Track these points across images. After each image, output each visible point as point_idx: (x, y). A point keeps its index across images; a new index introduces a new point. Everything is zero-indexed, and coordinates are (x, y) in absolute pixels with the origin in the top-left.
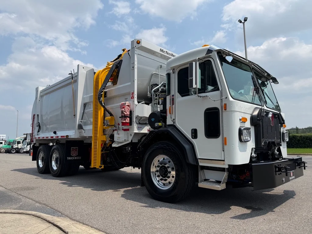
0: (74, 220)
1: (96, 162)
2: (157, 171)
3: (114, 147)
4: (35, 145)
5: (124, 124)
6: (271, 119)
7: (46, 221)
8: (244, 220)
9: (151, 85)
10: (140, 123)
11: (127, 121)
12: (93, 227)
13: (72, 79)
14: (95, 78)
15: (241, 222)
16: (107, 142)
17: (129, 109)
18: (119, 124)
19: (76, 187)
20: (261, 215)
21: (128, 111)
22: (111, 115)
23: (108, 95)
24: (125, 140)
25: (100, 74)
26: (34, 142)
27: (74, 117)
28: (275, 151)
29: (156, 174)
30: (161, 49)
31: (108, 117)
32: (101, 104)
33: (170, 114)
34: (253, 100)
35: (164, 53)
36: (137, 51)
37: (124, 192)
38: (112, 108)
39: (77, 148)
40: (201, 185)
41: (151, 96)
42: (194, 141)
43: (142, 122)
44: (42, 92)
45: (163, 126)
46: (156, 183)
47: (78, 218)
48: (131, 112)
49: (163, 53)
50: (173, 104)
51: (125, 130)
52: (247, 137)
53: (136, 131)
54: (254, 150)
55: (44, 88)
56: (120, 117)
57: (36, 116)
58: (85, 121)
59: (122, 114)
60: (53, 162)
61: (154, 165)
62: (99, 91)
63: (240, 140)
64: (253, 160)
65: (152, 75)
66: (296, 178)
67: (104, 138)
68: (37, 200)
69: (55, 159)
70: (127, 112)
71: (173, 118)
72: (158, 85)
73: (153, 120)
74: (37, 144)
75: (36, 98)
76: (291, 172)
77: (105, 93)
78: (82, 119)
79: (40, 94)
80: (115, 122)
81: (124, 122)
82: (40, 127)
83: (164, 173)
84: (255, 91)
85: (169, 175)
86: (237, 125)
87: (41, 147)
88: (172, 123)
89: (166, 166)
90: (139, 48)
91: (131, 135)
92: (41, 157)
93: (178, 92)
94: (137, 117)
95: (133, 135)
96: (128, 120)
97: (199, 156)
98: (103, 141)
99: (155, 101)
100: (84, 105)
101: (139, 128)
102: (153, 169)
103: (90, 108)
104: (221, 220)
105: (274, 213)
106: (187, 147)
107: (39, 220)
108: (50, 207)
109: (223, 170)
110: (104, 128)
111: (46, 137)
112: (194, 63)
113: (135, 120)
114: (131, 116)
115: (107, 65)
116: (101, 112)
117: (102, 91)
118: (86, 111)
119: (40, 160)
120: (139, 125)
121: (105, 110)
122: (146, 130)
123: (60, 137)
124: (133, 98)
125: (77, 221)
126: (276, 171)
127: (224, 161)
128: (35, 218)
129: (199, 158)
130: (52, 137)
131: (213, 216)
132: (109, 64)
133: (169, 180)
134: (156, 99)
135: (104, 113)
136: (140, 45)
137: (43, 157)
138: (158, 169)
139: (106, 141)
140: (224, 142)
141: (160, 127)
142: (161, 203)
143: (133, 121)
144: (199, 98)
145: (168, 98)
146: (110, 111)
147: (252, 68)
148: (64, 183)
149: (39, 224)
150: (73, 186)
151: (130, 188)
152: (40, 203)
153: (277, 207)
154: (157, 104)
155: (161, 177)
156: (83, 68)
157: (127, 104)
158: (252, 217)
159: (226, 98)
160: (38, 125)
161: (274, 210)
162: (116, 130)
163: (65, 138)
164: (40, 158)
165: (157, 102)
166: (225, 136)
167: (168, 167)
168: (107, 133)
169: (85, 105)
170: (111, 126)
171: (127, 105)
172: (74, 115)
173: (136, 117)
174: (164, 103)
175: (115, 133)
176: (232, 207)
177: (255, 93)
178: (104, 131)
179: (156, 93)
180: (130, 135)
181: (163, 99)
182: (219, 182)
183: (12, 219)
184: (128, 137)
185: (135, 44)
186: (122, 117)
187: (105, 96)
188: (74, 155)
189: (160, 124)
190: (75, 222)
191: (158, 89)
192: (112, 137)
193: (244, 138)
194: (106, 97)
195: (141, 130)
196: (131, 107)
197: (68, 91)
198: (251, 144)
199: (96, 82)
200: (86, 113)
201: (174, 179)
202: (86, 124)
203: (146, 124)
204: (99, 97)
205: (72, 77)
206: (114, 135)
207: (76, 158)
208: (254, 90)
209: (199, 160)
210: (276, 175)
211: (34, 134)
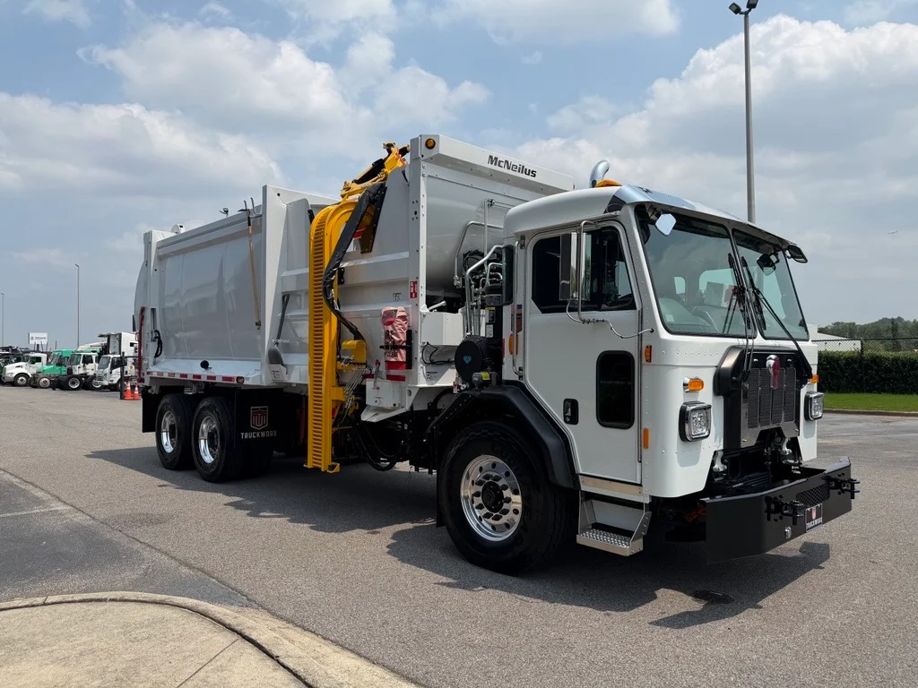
0: (280, 618)
1: (320, 454)
2: (477, 494)
3: (365, 422)
4: (149, 391)
5: (390, 365)
6: (771, 370)
7: (224, 625)
8: (680, 630)
9: (465, 255)
10: (432, 363)
11: (400, 360)
12: (328, 639)
13: (249, 225)
14: (313, 232)
15: (671, 633)
16: (348, 405)
17: (406, 326)
18: (378, 363)
19: (269, 517)
20: (724, 618)
21: (402, 333)
22: (357, 336)
23: (349, 280)
24: (395, 405)
25: (328, 219)
26: (147, 383)
27: (257, 327)
28: (781, 447)
29: (473, 502)
30: (491, 157)
31: (350, 343)
32: (332, 306)
33: (512, 353)
34: (727, 325)
35: (499, 166)
36: (427, 169)
37: (393, 538)
38: (359, 316)
39: (266, 409)
40: (587, 539)
41: (464, 284)
42: (569, 429)
43: (438, 358)
44: (162, 247)
45: (494, 382)
46: (473, 523)
47: (289, 613)
48: (409, 333)
49: (497, 168)
50: (519, 329)
51: (390, 377)
52: (700, 430)
53: (423, 384)
54: (721, 454)
55: (169, 235)
56: (381, 347)
57: (148, 314)
58: (285, 341)
59: (388, 340)
60: (202, 442)
61: (468, 477)
62: (324, 270)
63: (683, 436)
64: (716, 480)
65: (467, 228)
66: (824, 522)
67: (339, 394)
68: (180, 556)
69: (206, 435)
70: (400, 335)
71: (519, 364)
72: (483, 256)
73: (467, 359)
74: (154, 388)
75: (147, 263)
76: (814, 508)
77: (341, 273)
78: (278, 338)
79: (157, 252)
80: (368, 356)
81: (393, 360)
82: (160, 343)
83: (493, 499)
84: (735, 297)
85: (505, 506)
86: (677, 399)
87: (166, 400)
88: (516, 378)
89: (500, 483)
90: (432, 160)
91: (410, 393)
92: (168, 427)
93: (533, 298)
94: (426, 347)
95: (414, 393)
96: (401, 356)
97: (580, 469)
98: (338, 401)
99: (474, 298)
100: (283, 297)
101: (429, 376)
102: (467, 490)
103: (299, 308)
104: (627, 627)
105: (757, 613)
106: (550, 441)
107: (207, 624)
108: (217, 579)
109: (638, 505)
110: (339, 367)
111: (183, 375)
112: (574, 236)
113: (420, 355)
114: (411, 344)
115: (344, 192)
116: (330, 328)
117: (334, 273)
118: (288, 314)
119: (164, 434)
120: (430, 366)
121: (342, 321)
122: (449, 378)
123: (219, 380)
124: (414, 295)
125: (289, 621)
126: (769, 511)
127: (640, 485)
128: (195, 618)
129: (581, 472)
130: (199, 377)
131: (608, 615)
132: (349, 189)
133: (504, 519)
134: (476, 295)
135: (339, 328)
136: (433, 152)
137: (172, 427)
138: (480, 489)
139: (343, 404)
140: (643, 441)
141: (485, 384)
142: (484, 574)
143: (414, 357)
144: (586, 324)
145: (507, 312)
146: (356, 323)
147: (734, 230)
148: (237, 506)
149: (210, 635)
150: (262, 514)
151: (409, 526)
152: (190, 567)
153: (770, 594)
154: (479, 307)
155: (485, 511)
156: (279, 195)
157: (399, 314)
158: (701, 622)
159: (652, 331)
160: (156, 337)
161: (760, 603)
162: (371, 376)
163: (235, 382)
164: (165, 428)
165: (480, 302)
166: (645, 426)
167: (505, 488)
168: (346, 379)
169: (286, 299)
170: (358, 364)
171: (400, 317)
172: (258, 324)
173: (424, 348)
174: (496, 321)
175: (369, 384)
176: (661, 593)
177: (734, 301)
178: (339, 374)
179: (478, 277)
180: (407, 392)
181: (494, 308)
182: (626, 534)
183: (146, 617)
184: (402, 397)
185: (422, 149)
186: (386, 347)
187: (340, 282)
188: (258, 427)
189: (485, 375)
190: (284, 623)
191: (482, 267)
192: (360, 391)
193: (695, 429)
194: (343, 283)
195: (437, 379)
196: (411, 318)
197: (237, 252)
198: (713, 442)
199: (315, 242)
200: (289, 320)
201: (517, 518)
202: (289, 349)
203: (448, 362)
204: (325, 288)
205: (249, 218)
206: (365, 386)
207: (263, 435)
208: (734, 293)
209: (580, 477)
210: (769, 519)
211: (145, 362)
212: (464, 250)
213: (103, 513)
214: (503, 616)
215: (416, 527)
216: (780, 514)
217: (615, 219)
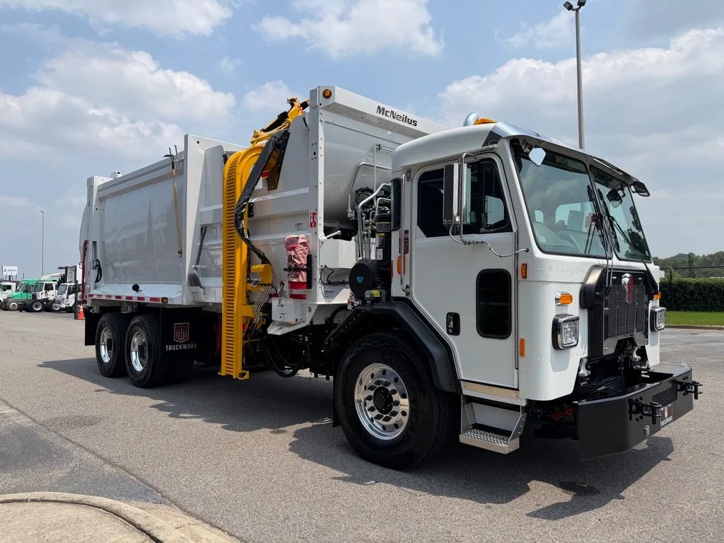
0: (191, 514)
1: (232, 362)
2: (369, 398)
3: (272, 335)
4: (91, 311)
5: (293, 285)
6: (626, 287)
7: (134, 524)
8: (556, 522)
9: (357, 192)
10: (329, 283)
11: (301, 280)
12: (234, 536)
13: (173, 168)
14: (227, 171)
15: (549, 525)
16: (257, 320)
17: (307, 251)
18: (282, 284)
19: (188, 417)
20: (593, 509)
21: (303, 257)
22: (265, 260)
23: (258, 213)
24: (297, 320)
25: (238, 162)
26: (89, 304)
27: (180, 255)
28: (631, 354)
29: (365, 404)
30: (379, 107)
31: (258, 267)
32: (242, 235)
33: (399, 273)
34: (588, 247)
35: (386, 115)
36: (324, 116)
37: (294, 436)
38: (266, 244)
39: (187, 325)
40: (469, 438)
41: (356, 216)
42: (451, 340)
43: (334, 279)
44: (102, 190)
45: (384, 299)
46: (366, 425)
47: (199, 509)
48: (309, 258)
49: (384, 117)
50: (406, 251)
51: (293, 296)
52: (570, 339)
53: (321, 301)
54: (585, 361)
55: (107, 180)
56: (285, 270)
57: (90, 246)
58: (203, 267)
59: (290, 264)
60: (134, 353)
61: (361, 383)
62: (235, 205)
63: (556, 345)
64: (582, 384)
65: (358, 168)
66: (674, 420)
67: (249, 311)
68: (106, 455)
69: (137, 347)
70: (302, 259)
71: (406, 282)
72: (372, 192)
73: (360, 279)
74: (95, 308)
75: (89, 204)
76: (666, 408)
77: (251, 207)
78: (197, 263)
79: (98, 194)
80: (274, 277)
81: (295, 280)
82: (100, 270)
83: (384, 403)
84: (594, 223)
85: (394, 409)
86: (550, 312)
87: (104, 318)
88: (403, 295)
89: (390, 388)
90: (328, 108)
91: (310, 310)
92: (105, 340)
93: (419, 224)
94: (324, 269)
95: (314, 310)
96: (303, 277)
97: (462, 375)
98: (247, 317)
99: (366, 228)
100: (202, 229)
101: (327, 295)
102: (360, 394)
103: (216, 238)
104: (507, 520)
105: (622, 503)
106: (435, 350)
107: (118, 524)
108: (136, 476)
109: (515, 408)
110: (249, 288)
111: (117, 297)
112: (456, 166)
113: (319, 276)
114: (311, 267)
115: (254, 139)
116: (241, 254)
117: (244, 206)
118: (205, 244)
119: (103, 347)
120: (328, 286)
121: (251, 248)
122: (344, 296)
123: (147, 300)
124: (314, 224)
125: (198, 517)
126: (631, 412)
127: (517, 390)
128: (108, 518)
129: (463, 378)
130: (131, 298)
131: (490, 507)
132: (258, 136)
133: (393, 420)
134: (367, 225)
135: (249, 255)
136: (330, 101)
137: (109, 341)
138: (372, 393)
139: (252, 320)
140: (520, 350)
141: (376, 300)
142: (376, 469)
143: (314, 277)
144: (467, 245)
145: (395, 236)
146: (262, 249)
147: (591, 166)
148: (161, 408)
149: (120, 536)
150: (181, 415)
151: (308, 425)
152: (114, 465)
153: (630, 485)
154: (370, 236)
155: (377, 413)
156: (198, 142)
157: (300, 241)
158: (573, 513)
159: (527, 251)
160: (96, 266)
161: (622, 494)
162: (276, 295)
163: (161, 302)
164: (103, 341)
165: (370, 231)
166: (521, 336)
167: (394, 392)
168: (255, 298)
169: (203, 231)
170: (265, 285)
171: (301, 243)
172: (180, 252)
173: (322, 270)
174: (386, 246)
175: (275, 302)
176: (533, 484)
177: (593, 227)
178: (249, 294)
179: (368, 210)
180: (307, 309)
181: (383, 234)
182: (504, 433)
183: (62, 518)
184: (303, 314)
185: (320, 98)
186: (289, 269)
187: (250, 215)
188: (181, 341)
189: (376, 293)
190: (194, 519)
191: (371, 202)
192: (267, 308)
193: (565, 339)
194: (252, 216)
195: (333, 297)
196: (311, 245)
197: (161, 195)
198: (580, 351)
199: (228, 180)
200: (206, 249)
201: (405, 419)
202: (206, 273)
203: (343, 283)
204: (236, 220)
205: (173, 162)
206: (271, 304)
207: (185, 347)
208: (593, 220)
209: (462, 382)
210: (631, 419)
211: (87, 286)
212: (356, 188)
213: (43, 416)
214: (395, 510)
215: (314, 426)
216: (640, 414)
217: (492, 151)
